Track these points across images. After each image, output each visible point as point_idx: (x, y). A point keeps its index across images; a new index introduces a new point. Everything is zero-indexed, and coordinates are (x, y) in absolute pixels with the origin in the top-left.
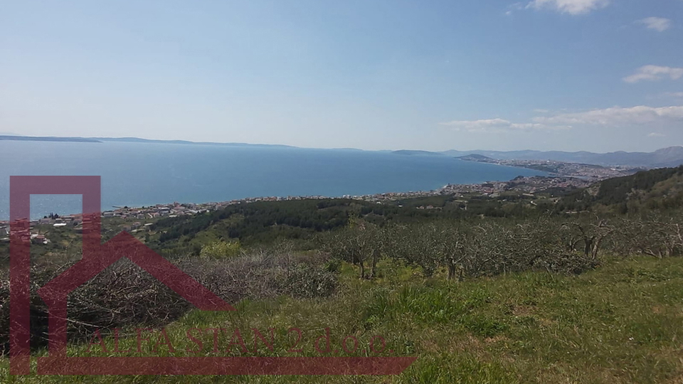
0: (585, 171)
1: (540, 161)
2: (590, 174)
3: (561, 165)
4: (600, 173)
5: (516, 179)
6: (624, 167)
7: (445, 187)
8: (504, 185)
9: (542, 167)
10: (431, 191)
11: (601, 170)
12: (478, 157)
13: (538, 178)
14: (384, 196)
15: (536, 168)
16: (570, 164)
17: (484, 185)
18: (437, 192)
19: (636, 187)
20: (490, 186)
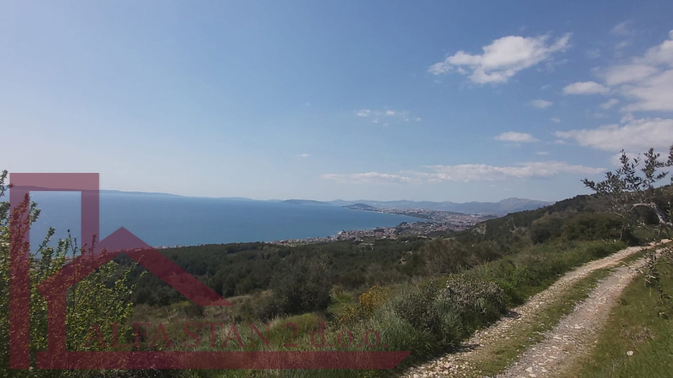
0: (452, 218)
1: (416, 210)
2: (457, 220)
3: (433, 213)
4: (464, 219)
5: (401, 225)
6: (480, 214)
7: (340, 233)
8: (394, 230)
9: (418, 215)
10: (329, 237)
11: (464, 217)
12: (363, 206)
13: (419, 223)
14: (283, 242)
15: (414, 216)
16: (439, 212)
17: (375, 231)
18: (334, 238)
19: (517, 225)
20: (382, 231)
